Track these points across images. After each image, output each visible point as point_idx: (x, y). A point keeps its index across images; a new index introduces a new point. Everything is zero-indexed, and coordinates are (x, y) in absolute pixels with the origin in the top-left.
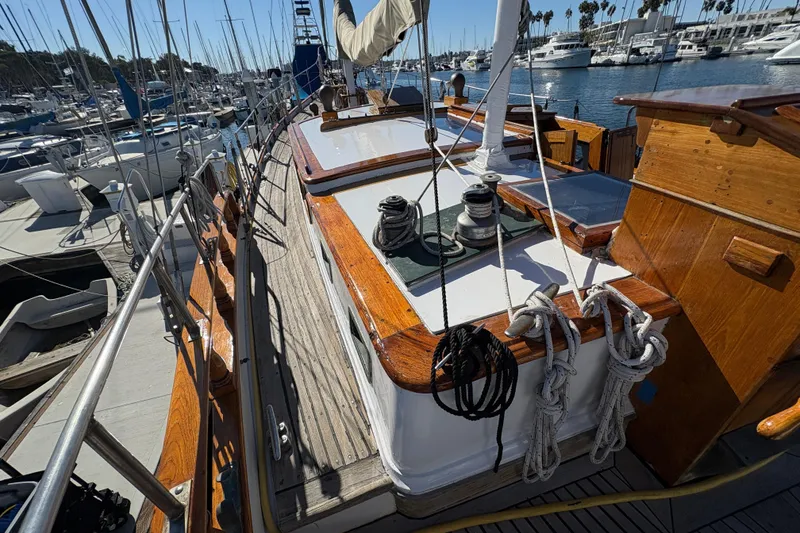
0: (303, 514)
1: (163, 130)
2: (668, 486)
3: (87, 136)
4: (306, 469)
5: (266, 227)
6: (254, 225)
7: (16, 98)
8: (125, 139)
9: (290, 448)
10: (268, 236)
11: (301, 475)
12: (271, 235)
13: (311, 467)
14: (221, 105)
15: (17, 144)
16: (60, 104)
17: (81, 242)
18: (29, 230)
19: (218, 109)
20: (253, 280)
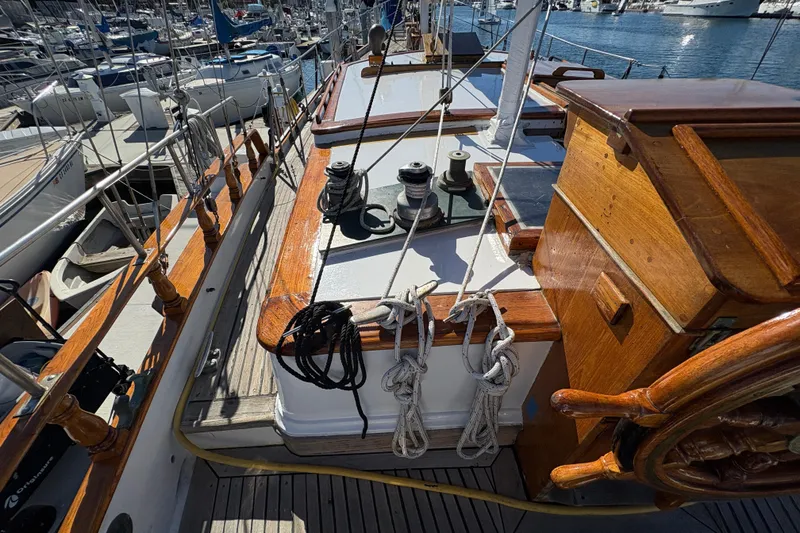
0: (199, 423)
1: (246, 57)
2: (529, 499)
3: (183, 58)
4: (219, 390)
5: (290, 170)
6: (283, 166)
7: (140, 13)
8: (211, 64)
9: (215, 370)
10: (288, 180)
11: (213, 394)
12: (291, 178)
13: (223, 390)
14: (309, 34)
15: (125, 59)
16: (174, 22)
17: (163, 157)
18: (127, 141)
19: (306, 39)
20: (258, 218)
